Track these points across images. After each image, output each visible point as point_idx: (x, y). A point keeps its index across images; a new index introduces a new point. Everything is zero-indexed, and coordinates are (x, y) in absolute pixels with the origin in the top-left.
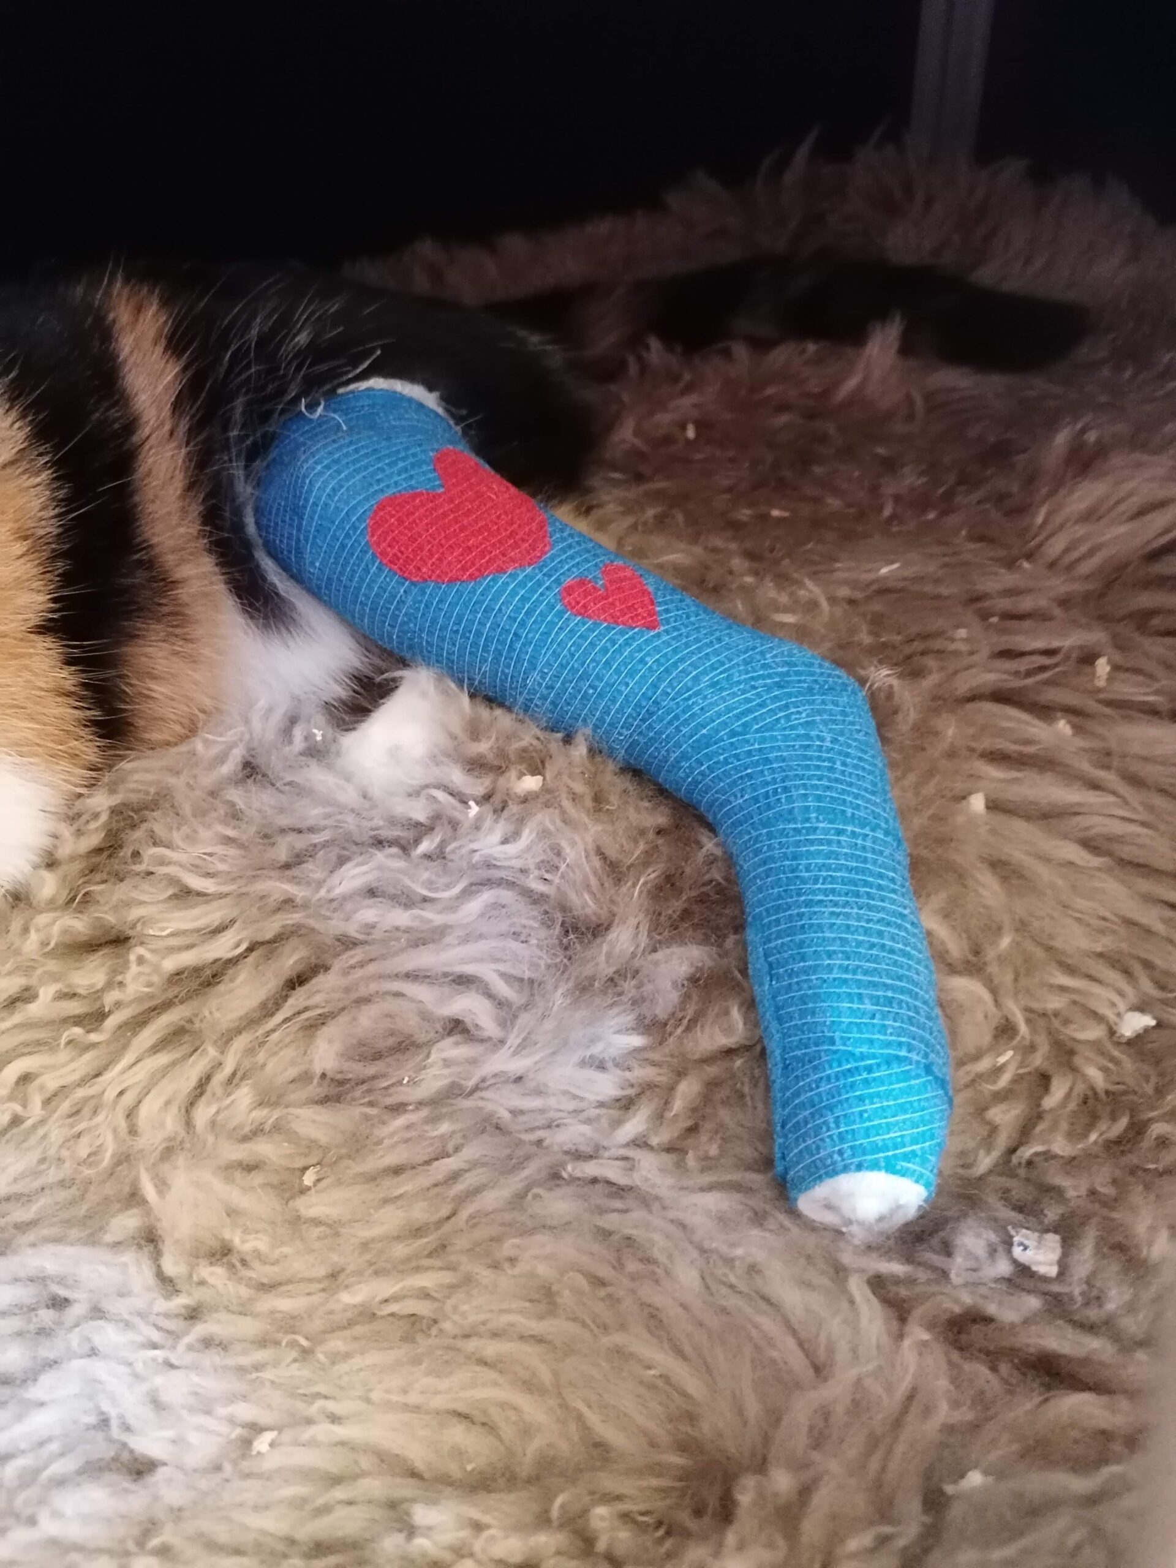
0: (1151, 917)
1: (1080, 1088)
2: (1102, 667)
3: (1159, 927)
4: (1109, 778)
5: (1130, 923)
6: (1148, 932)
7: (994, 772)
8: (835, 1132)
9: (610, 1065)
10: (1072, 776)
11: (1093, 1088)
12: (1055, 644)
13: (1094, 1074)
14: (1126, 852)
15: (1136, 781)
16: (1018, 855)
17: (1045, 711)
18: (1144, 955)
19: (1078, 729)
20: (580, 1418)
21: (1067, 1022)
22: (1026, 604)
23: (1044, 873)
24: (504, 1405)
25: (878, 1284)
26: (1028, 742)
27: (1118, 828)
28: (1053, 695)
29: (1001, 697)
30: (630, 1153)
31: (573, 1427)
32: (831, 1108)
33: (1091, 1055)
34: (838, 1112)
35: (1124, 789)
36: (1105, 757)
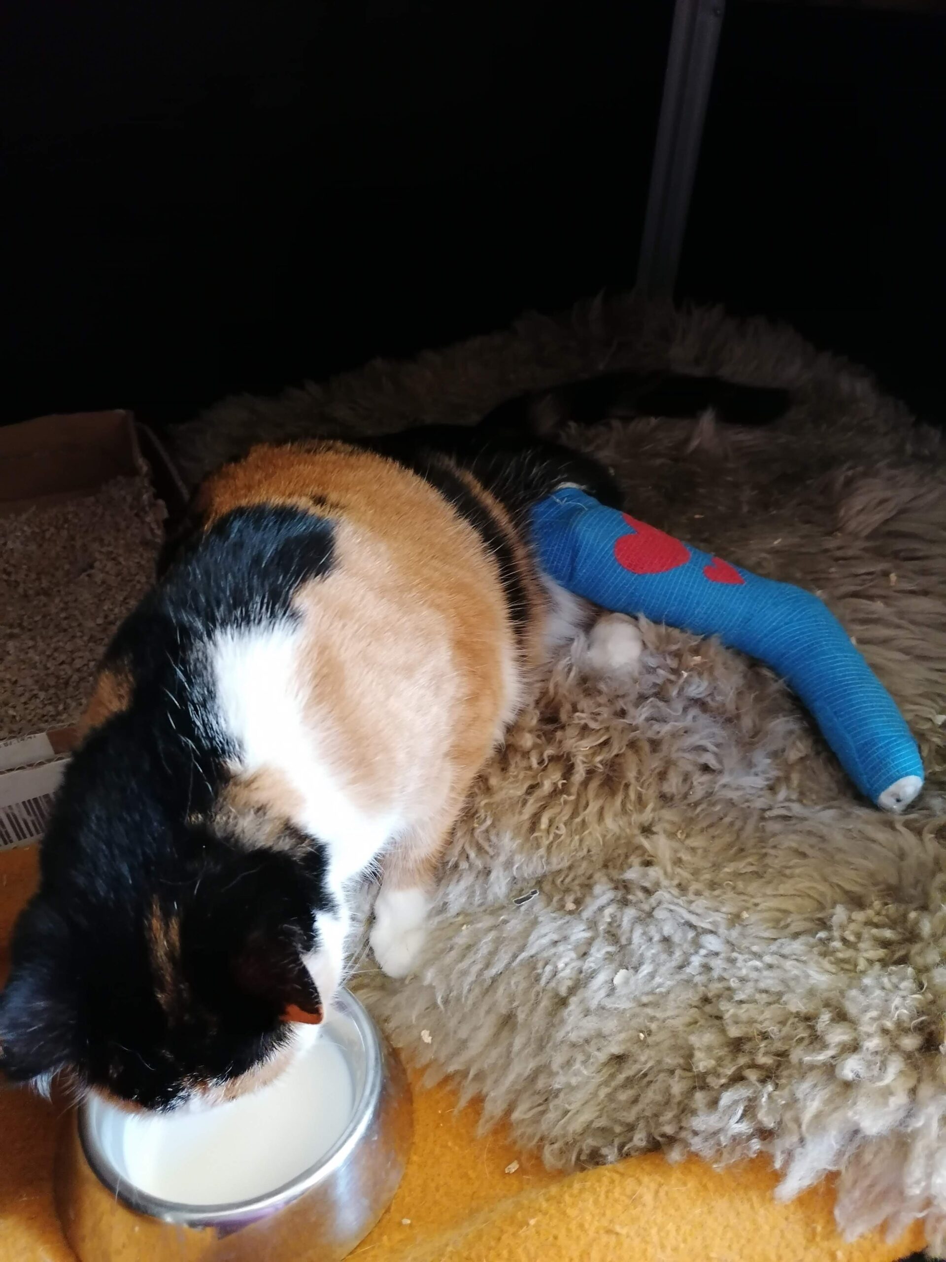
0: (935, 676)
1: (934, 747)
2: (893, 577)
3: (940, 680)
4: (903, 622)
5: (928, 680)
6: (936, 682)
7: (858, 627)
8: (893, 764)
9: (759, 773)
10: (888, 624)
11: (938, 746)
12: (872, 570)
13: (936, 740)
14: (918, 652)
15: (913, 622)
16: (878, 660)
17: (871, 598)
18: (938, 691)
19: (887, 604)
20: (839, 886)
21: (917, 723)
22: (850, 553)
23: (891, 665)
24: (810, 888)
25: (907, 825)
26: (873, 613)
27: (914, 643)
28: (874, 591)
29: (855, 595)
30: (786, 804)
31: (838, 891)
32: (888, 756)
33: (932, 733)
34: (892, 757)
35: (912, 627)
36: (901, 614)
